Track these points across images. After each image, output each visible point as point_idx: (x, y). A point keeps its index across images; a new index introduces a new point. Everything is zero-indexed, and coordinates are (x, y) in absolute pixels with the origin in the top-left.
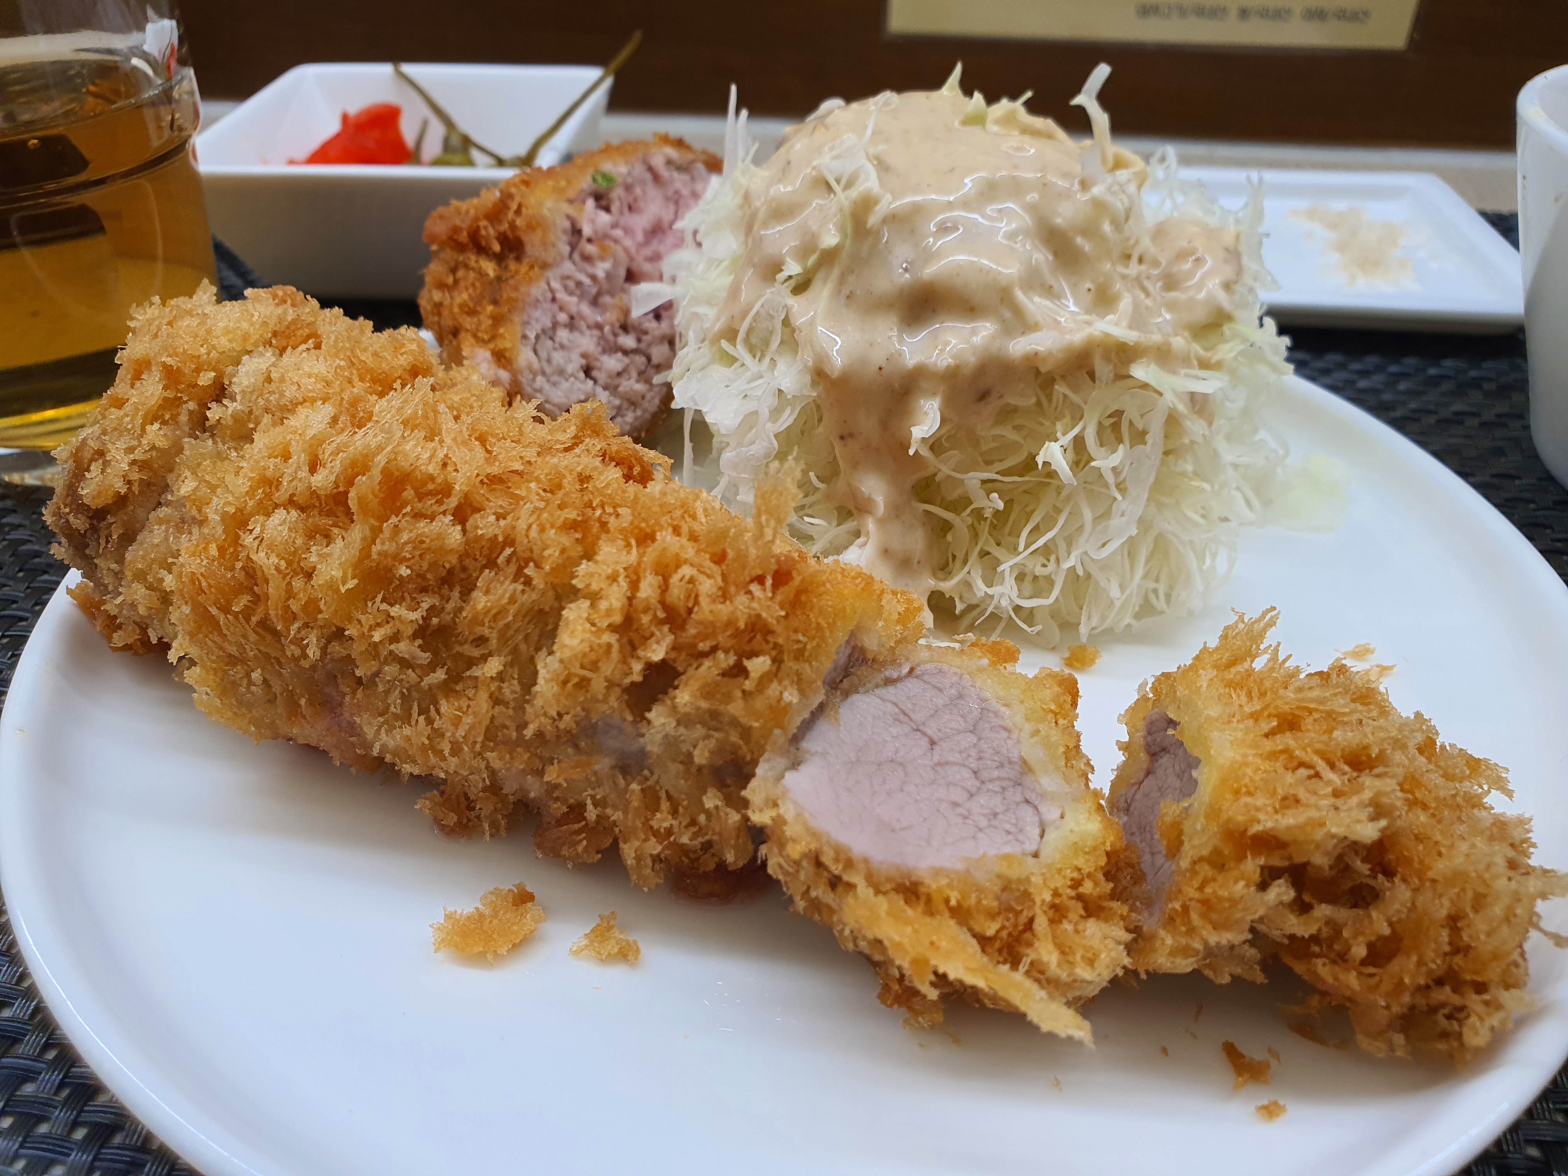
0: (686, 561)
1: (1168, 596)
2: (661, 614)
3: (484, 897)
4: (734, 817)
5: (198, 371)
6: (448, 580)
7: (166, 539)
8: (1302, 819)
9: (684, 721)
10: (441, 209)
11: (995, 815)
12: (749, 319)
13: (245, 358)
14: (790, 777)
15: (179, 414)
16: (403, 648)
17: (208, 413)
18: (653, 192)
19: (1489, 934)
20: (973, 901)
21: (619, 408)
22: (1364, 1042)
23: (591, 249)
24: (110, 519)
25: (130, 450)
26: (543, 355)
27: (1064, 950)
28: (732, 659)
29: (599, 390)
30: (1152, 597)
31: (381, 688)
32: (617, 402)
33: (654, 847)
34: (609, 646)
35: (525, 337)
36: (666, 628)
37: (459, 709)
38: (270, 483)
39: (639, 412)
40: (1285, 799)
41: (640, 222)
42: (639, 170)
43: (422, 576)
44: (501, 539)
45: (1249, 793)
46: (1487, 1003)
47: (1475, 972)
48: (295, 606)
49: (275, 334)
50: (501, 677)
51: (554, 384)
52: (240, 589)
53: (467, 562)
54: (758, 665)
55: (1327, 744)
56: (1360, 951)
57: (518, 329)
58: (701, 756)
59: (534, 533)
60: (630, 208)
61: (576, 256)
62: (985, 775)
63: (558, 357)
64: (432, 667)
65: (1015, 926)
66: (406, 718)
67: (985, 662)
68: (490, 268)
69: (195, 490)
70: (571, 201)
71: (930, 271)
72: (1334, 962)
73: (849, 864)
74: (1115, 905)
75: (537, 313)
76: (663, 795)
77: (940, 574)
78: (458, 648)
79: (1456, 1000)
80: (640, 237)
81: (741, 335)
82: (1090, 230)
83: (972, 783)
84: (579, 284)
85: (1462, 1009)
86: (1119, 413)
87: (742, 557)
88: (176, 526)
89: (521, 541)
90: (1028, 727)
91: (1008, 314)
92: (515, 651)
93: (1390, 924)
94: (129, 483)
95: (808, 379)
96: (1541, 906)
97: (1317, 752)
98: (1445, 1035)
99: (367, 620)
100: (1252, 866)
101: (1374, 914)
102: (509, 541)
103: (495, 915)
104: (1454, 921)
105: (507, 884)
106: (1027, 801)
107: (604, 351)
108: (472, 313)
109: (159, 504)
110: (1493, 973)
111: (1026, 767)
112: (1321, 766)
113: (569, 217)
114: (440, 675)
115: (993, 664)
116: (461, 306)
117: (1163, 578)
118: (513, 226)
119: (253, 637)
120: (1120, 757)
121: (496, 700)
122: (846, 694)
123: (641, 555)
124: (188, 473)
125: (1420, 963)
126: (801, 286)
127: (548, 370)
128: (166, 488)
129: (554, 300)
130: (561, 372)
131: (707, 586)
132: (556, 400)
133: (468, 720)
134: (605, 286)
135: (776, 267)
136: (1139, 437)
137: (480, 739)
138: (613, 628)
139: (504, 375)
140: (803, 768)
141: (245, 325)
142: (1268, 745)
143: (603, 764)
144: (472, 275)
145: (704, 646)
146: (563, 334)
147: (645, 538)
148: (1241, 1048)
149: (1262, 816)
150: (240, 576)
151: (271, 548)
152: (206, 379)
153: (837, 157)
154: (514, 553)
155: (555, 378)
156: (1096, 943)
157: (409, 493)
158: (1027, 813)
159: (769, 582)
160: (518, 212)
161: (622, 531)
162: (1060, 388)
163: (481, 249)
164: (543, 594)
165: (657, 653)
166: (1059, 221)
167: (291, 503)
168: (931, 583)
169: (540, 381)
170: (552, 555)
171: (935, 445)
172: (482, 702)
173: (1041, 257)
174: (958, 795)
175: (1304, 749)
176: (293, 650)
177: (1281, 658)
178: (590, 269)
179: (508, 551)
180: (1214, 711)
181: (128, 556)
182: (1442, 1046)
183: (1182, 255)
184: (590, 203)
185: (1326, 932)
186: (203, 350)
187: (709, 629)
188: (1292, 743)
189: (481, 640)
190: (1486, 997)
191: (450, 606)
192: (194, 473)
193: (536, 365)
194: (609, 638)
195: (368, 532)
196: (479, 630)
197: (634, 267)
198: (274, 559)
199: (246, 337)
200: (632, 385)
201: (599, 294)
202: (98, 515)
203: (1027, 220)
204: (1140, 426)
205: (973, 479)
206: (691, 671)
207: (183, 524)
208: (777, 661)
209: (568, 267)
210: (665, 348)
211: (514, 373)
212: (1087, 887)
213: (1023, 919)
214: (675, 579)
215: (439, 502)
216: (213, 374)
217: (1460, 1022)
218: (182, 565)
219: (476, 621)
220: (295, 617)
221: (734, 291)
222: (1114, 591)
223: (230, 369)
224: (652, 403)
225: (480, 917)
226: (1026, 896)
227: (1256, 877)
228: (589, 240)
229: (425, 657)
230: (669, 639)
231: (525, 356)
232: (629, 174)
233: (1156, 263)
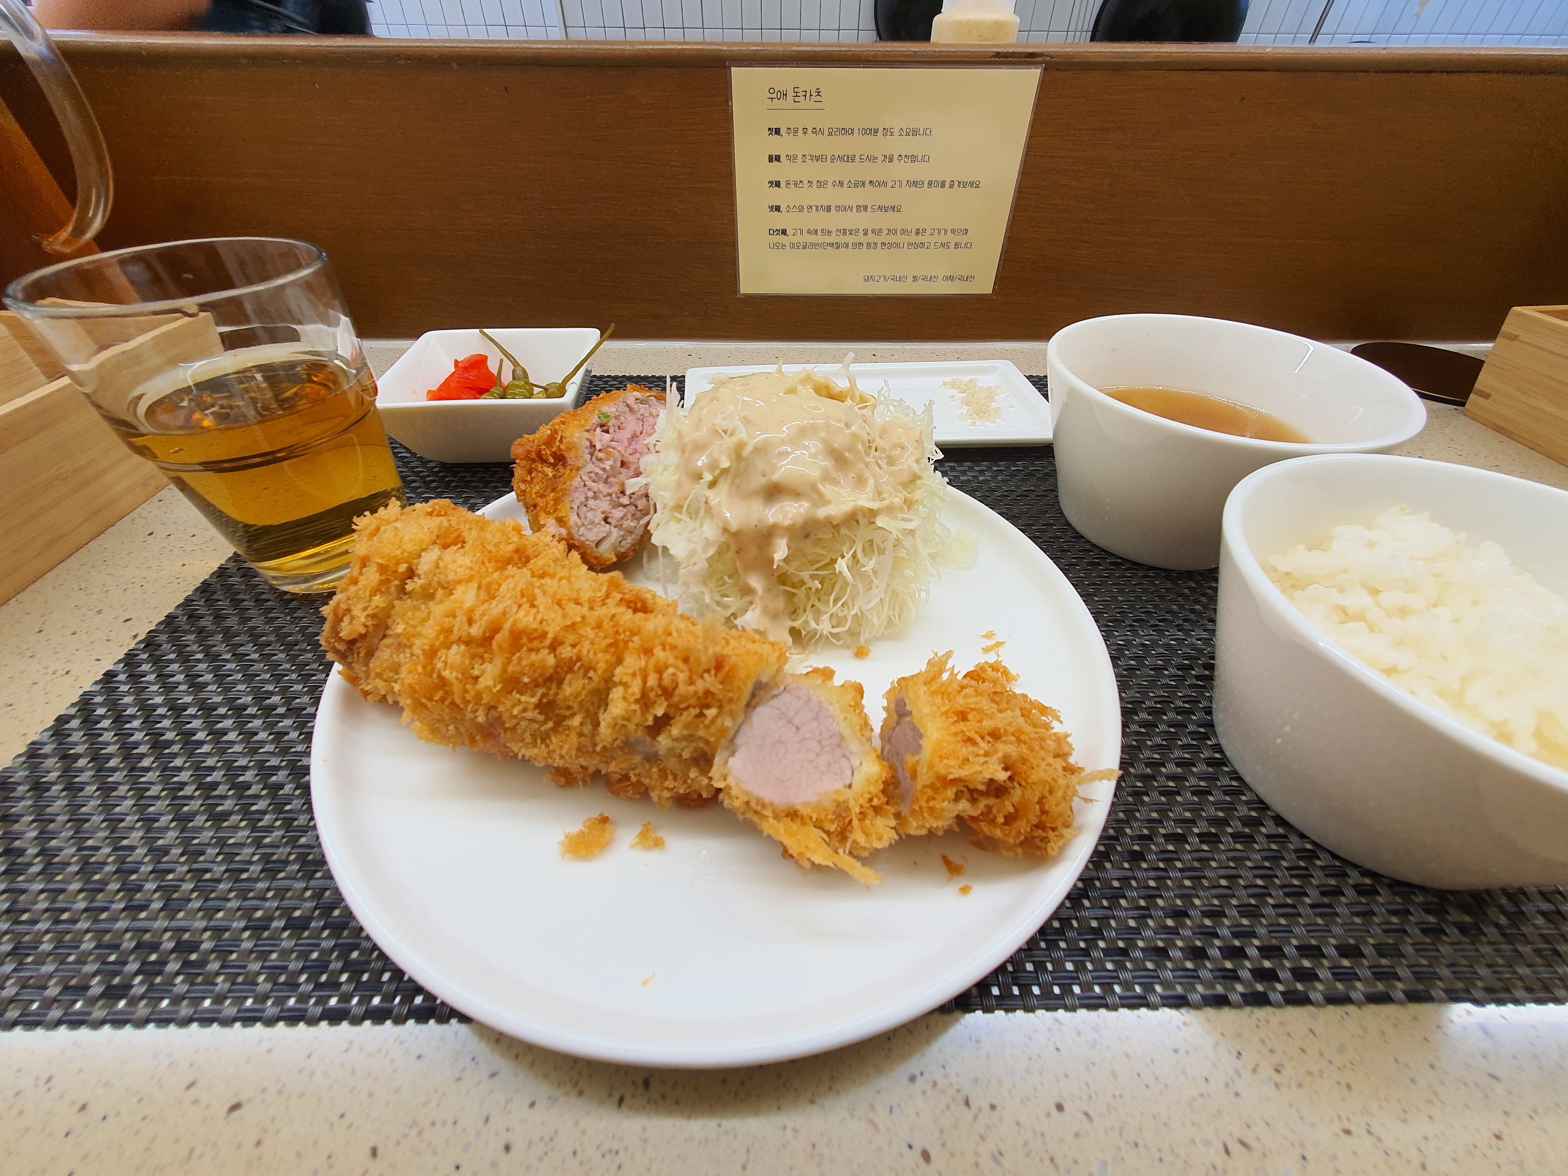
0: (671, 666)
1: (899, 615)
2: (660, 692)
3: (583, 824)
4: (705, 781)
5: (398, 564)
6: (549, 679)
7: (391, 656)
8: (972, 771)
9: (676, 740)
10: (519, 440)
11: (830, 764)
12: (687, 502)
13: (423, 554)
14: (732, 761)
15: (389, 588)
16: (529, 715)
17: (406, 586)
18: (630, 418)
19: (1057, 805)
20: (823, 817)
21: (623, 536)
22: (1004, 852)
23: (601, 455)
24: (359, 645)
25: (365, 609)
26: (582, 516)
27: (867, 834)
28: (697, 711)
29: (613, 528)
30: (893, 618)
31: (519, 731)
32: (622, 533)
33: (667, 794)
34: (635, 711)
35: (572, 508)
36: (663, 698)
37: (562, 741)
38: (448, 631)
39: (634, 536)
40: (963, 759)
41: (625, 435)
42: (622, 407)
43: (535, 680)
44: (574, 658)
45: (947, 758)
46: (1057, 836)
47: (1051, 823)
48: (468, 697)
49: (438, 537)
50: (582, 724)
51: (589, 529)
52: (437, 687)
53: (559, 670)
54: (711, 713)
55: (980, 728)
56: (1001, 820)
57: (568, 506)
58: (686, 755)
59: (591, 654)
60: (619, 428)
61: (594, 459)
62: (824, 743)
63: (590, 515)
64: (545, 722)
65: (844, 823)
66: (534, 744)
67: (819, 681)
68: (549, 472)
69: (405, 629)
70: (588, 431)
71: (776, 477)
72: (989, 823)
73: (764, 806)
74: (888, 807)
75: (577, 495)
76: (668, 771)
77: (793, 617)
78: (557, 711)
79: (1044, 834)
80: (626, 443)
81: (685, 509)
82: (852, 449)
83: (817, 749)
84: (597, 474)
85: (1047, 837)
86: (871, 541)
87: (698, 661)
88: (396, 648)
89: (585, 659)
90: (842, 716)
91: (815, 496)
92: (587, 710)
93: (1013, 806)
94: (366, 626)
95: (720, 531)
96: (1077, 787)
97: (976, 732)
98: (1039, 848)
99: (509, 703)
100: (950, 793)
101: (1006, 802)
102: (579, 659)
103: (590, 833)
104: (1041, 801)
105: (595, 814)
106: (844, 756)
107: (614, 508)
108: (542, 496)
109: (385, 636)
110: (1059, 823)
111: (843, 738)
112: (978, 739)
113: (587, 439)
114: (550, 725)
115: (824, 681)
116: (536, 493)
117: (897, 607)
118: (559, 448)
119: (447, 711)
120: (884, 715)
121: (581, 735)
122: (755, 707)
123: (647, 663)
124: (399, 620)
125: (1028, 822)
126: (712, 485)
127: (586, 523)
128: (387, 627)
129: (585, 485)
130: (592, 523)
131: (682, 677)
132: (592, 539)
133: (567, 746)
134: (611, 473)
135: (699, 477)
136: (882, 552)
137: (574, 754)
138: (637, 701)
139: (564, 531)
140: (736, 754)
141: (420, 535)
142: (953, 729)
143: (637, 759)
144: (540, 475)
145: (683, 706)
146: (591, 503)
147: (648, 652)
148: (951, 858)
149: (953, 770)
150: (436, 681)
151: (452, 668)
152: (403, 568)
153: (724, 419)
154: (582, 665)
155: (589, 527)
156: (881, 830)
157: (524, 640)
158: (844, 762)
159: (713, 672)
160: (561, 441)
161: (635, 649)
162: (844, 531)
163: (543, 460)
164: (599, 682)
165: (660, 712)
166: (836, 445)
167: (459, 640)
168: (790, 624)
169: (582, 529)
170: (602, 666)
171: (786, 560)
172: (574, 738)
173: (828, 463)
174: (812, 756)
175: (969, 731)
176: (469, 715)
177: (955, 672)
178: (602, 466)
179: (579, 664)
180: (927, 710)
181: (371, 665)
182: (1038, 853)
183: (895, 446)
184: (599, 430)
185: (985, 811)
186: (399, 552)
187: (684, 698)
188: (965, 729)
189: (569, 708)
190: (1057, 833)
191: (551, 693)
192: (403, 619)
193: (579, 523)
194: (636, 707)
195: (505, 660)
196: (568, 703)
197: (625, 460)
198: (454, 674)
199: (422, 542)
200: (630, 523)
201: (608, 477)
202: (352, 642)
203: (821, 446)
204: (882, 546)
205: (805, 575)
206: (677, 718)
207: (401, 647)
208: (720, 707)
209: (590, 467)
210: (644, 500)
211: (568, 529)
212: (876, 802)
213: (847, 820)
214: (665, 676)
215: (541, 642)
216: (406, 565)
217: (1046, 844)
218: (403, 679)
219: (566, 699)
220: (469, 702)
221: (679, 484)
222: (876, 621)
223: (415, 561)
224: (640, 531)
225: (582, 834)
226: (848, 809)
227: (953, 796)
228: (600, 450)
229: (541, 718)
230: (665, 704)
231: (573, 519)
232: (617, 411)
233: (884, 450)
